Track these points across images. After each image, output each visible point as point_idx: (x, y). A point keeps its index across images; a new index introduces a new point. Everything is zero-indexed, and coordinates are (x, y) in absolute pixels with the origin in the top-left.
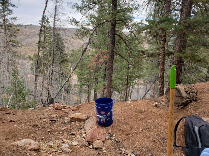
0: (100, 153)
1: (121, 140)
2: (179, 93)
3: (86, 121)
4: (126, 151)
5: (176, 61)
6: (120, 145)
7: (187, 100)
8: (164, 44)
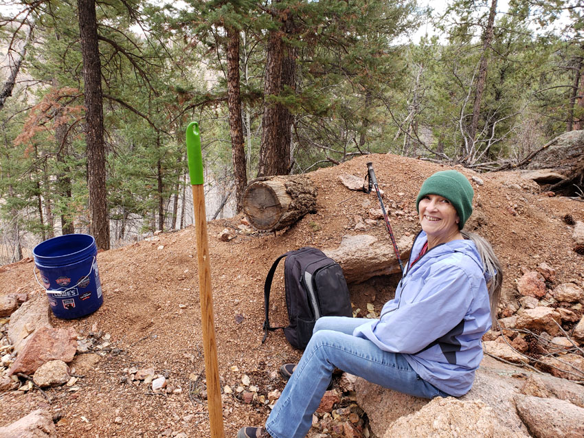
0: (57, 398)
1: (128, 346)
2: (273, 197)
3: (13, 314)
4: (139, 371)
5: (270, 116)
6: (124, 360)
7: (292, 212)
8: (235, 68)
